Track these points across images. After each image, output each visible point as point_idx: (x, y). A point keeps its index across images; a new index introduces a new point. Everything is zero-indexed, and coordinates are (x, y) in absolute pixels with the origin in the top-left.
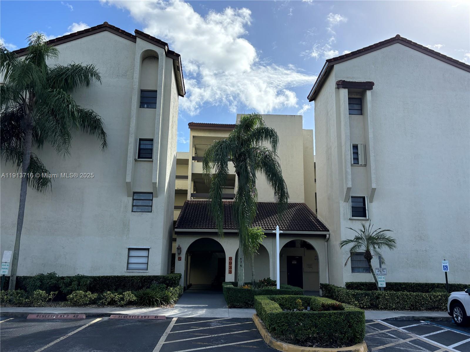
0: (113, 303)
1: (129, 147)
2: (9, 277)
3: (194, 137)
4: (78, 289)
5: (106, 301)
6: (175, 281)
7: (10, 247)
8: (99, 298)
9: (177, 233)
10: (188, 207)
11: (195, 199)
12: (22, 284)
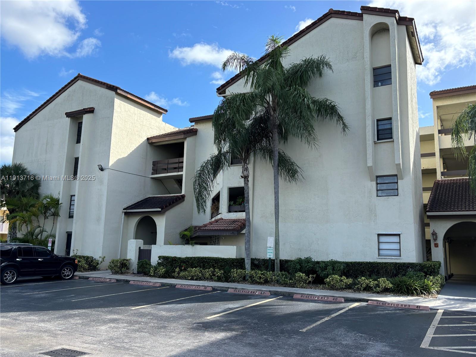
0: (368, 289)
1: (367, 130)
2: (274, 260)
3: (438, 107)
4: (333, 274)
5: (361, 286)
6: (435, 269)
7: (272, 234)
8: (354, 284)
9: (429, 217)
10: (439, 188)
11: (446, 177)
12: (285, 266)
